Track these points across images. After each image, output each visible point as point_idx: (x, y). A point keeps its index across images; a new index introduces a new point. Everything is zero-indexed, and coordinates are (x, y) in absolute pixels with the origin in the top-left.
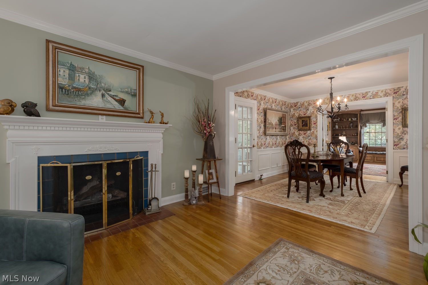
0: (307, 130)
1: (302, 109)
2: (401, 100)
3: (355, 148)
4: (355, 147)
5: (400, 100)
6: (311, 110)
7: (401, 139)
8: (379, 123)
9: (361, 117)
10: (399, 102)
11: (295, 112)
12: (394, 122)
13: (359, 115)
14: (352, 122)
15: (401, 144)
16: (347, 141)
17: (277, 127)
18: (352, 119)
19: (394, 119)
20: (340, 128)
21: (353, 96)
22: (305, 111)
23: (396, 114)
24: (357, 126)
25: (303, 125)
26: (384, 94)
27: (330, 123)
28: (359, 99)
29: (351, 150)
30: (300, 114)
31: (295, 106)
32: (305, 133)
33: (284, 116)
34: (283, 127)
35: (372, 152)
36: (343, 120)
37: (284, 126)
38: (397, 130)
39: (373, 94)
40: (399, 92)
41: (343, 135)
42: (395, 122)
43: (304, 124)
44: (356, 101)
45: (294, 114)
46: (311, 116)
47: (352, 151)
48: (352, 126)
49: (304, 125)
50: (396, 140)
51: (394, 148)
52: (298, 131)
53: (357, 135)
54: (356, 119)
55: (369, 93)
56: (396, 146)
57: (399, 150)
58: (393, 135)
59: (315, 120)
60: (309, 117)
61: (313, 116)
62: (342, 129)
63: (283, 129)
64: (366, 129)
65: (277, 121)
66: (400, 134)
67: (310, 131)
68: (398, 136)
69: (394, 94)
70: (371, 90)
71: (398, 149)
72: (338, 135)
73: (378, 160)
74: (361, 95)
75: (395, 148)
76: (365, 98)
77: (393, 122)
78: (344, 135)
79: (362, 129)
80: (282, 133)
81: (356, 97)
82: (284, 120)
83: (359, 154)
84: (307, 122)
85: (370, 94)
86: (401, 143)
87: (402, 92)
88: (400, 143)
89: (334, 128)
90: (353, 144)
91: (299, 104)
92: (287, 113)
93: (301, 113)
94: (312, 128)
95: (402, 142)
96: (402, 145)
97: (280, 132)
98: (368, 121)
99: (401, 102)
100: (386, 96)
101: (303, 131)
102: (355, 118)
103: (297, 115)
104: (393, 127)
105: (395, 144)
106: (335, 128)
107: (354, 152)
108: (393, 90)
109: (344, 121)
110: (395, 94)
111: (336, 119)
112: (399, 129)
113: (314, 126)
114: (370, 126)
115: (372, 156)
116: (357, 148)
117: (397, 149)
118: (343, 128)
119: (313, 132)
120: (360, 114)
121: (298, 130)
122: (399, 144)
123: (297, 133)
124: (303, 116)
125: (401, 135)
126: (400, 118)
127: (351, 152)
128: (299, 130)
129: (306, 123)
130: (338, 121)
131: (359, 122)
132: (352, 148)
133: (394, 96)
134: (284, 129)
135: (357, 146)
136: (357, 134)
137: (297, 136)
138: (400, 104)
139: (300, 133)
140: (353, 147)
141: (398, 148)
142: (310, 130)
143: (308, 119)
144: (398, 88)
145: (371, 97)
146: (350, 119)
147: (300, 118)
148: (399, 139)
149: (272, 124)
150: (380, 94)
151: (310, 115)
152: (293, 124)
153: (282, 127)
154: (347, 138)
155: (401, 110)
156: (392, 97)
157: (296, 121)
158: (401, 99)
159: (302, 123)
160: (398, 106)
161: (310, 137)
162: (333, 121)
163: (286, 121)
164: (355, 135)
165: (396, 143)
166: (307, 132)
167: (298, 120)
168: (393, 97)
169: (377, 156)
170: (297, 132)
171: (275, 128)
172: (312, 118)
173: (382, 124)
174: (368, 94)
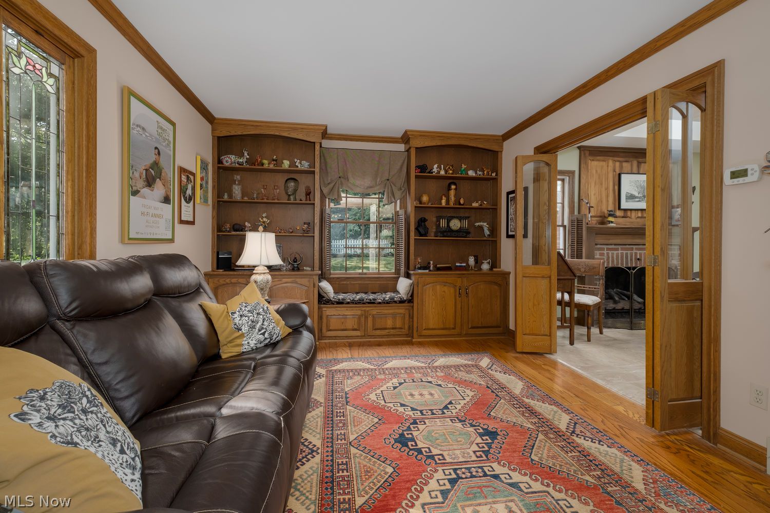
3: (307, 283)
4: (305, 281)
8: (378, 187)
9: (324, 159)
13: (317, 149)
18: (293, 164)
20: (250, 199)
35: (359, 296)
36: (262, 163)
41: (260, 226)
53: (312, 231)
54: (307, 163)
62: (255, 200)
72: (243, 228)
73: (377, 327)
83: (319, 308)
89: (225, 195)
90: (297, 266)
98: (344, 180)
102: (304, 162)
106: (230, 196)
109: (266, 165)
115: (360, 312)
116: (314, 287)
118: (260, 196)
120: (322, 146)
131: (316, 177)
135: (311, 274)
136: (312, 224)
140: (298, 280)
146: (286, 164)
169: (374, 310)
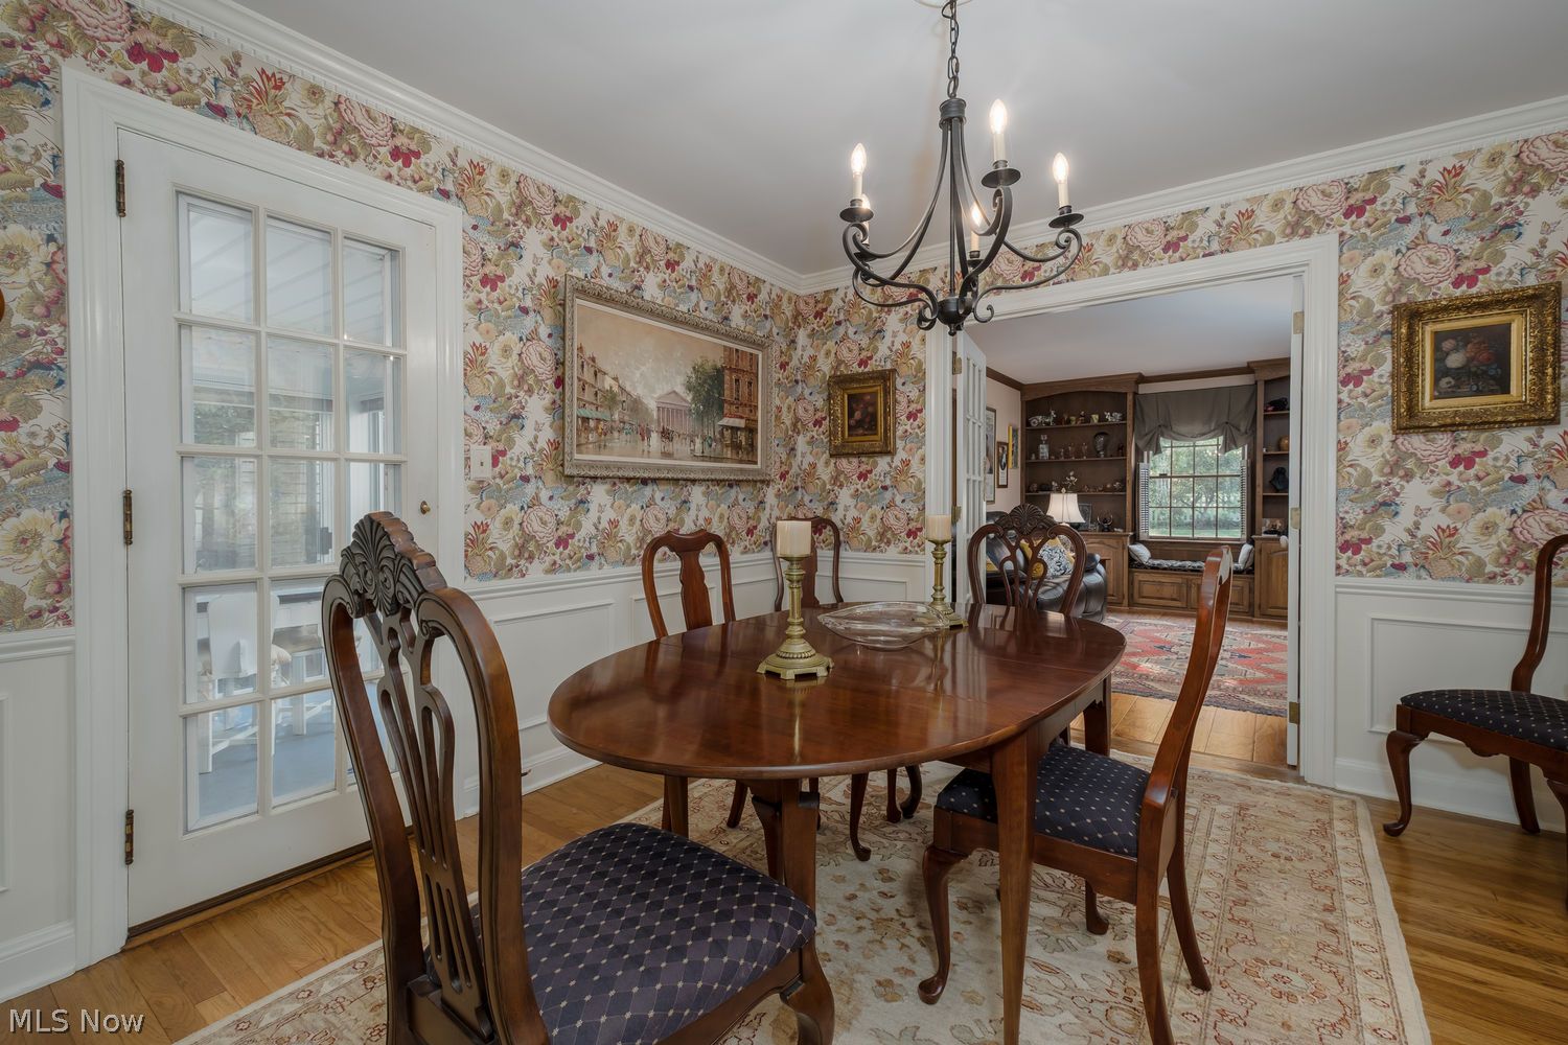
0: (872, 454)
1: (851, 332)
2: (1385, 256)
3: (1115, 545)
4: (1113, 542)
5: (1378, 253)
6: (895, 335)
7: (1382, 510)
8: (1213, 433)
9: (1138, 407)
10: (1376, 271)
11: (817, 348)
12: (1344, 396)
13: (1130, 398)
14: (1103, 430)
15: (1385, 538)
16: (1085, 517)
17: (687, 425)
18: (1102, 419)
19: (1344, 382)
20: (1057, 458)
21: (1111, 239)
22: (865, 342)
23: (1356, 347)
24: (1122, 449)
25: (852, 422)
26: (1288, 224)
27: (1015, 431)
28: (1147, 257)
29: (1098, 557)
30: (840, 362)
31: (819, 315)
32: (864, 468)
33: (744, 365)
34: (734, 429)
35: (1179, 563)
36: (1069, 421)
37: (741, 423)
38: (1357, 449)
39: (1224, 223)
40: (1378, 206)
41: (1066, 486)
42: (1347, 400)
43: (858, 415)
44: (1127, 274)
45: (814, 358)
46: (893, 371)
47: (1103, 562)
48: (1105, 448)
49: (859, 423)
50: (1355, 515)
51: (1338, 567)
52: (833, 461)
53: (1124, 489)
54: (1119, 415)
55: (1200, 220)
56: (1355, 553)
57: (1369, 580)
58: (1337, 483)
59: (914, 395)
60: (885, 377)
61: (903, 370)
62: (1062, 459)
63: (736, 447)
64: (1157, 464)
65: (681, 390)
66: (1375, 478)
67: (888, 459)
68: (1368, 490)
69: (1347, 215)
70: (1215, 202)
71: (1364, 570)
72: (1050, 489)
74: (1159, 231)
75: (1345, 566)
76: (1177, 255)
77: (1340, 401)
78: (1071, 489)
79: (1143, 462)
80: (729, 467)
81: (1131, 249)
82: (744, 389)
83: (1129, 572)
84: (874, 404)
85: (1206, 225)
86: (1384, 531)
87: (1394, 202)
88: (1379, 530)
89: (1033, 457)
90: (1106, 527)
91: (837, 302)
92: (761, 346)
93: (845, 354)
94: (900, 444)
95: (1387, 524)
96: (1389, 548)
97: (703, 458)
98: (1166, 428)
99: (1389, 271)
100: (1301, 231)
101: (855, 461)
102: (1115, 414)
103: (825, 366)
104: (1338, 430)
105: (1347, 537)
106: (1037, 458)
107: (1109, 564)
108: (1338, 193)
109: (1074, 423)
110: (1354, 217)
111: (1040, 418)
112: (1373, 441)
113: (908, 427)
114: (1172, 447)
115: (1180, 580)
116: (1123, 548)
117: (1360, 574)
118: (1067, 455)
119: (906, 463)
120: (1135, 394)
121: (831, 456)
122: (1368, 541)
123: (825, 473)
124: (856, 369)
125: (1382, 479)
126: (1377, 372)
127: (1100, 567)
128: (836, 454)
129: (870, 409)
130: (1048, 424)
131: (1129, 430)
132: (1104, 544)
133: (1347, 229)
134: (743, 443)
135: (1121, 536)
136: (1123, 481)
137: (828, 487)
138: (1381, 281)
139: (839, 473)
140: (1106, 541)
141: (1365, 564)
142: (888, 453)
143: (879, 389)
144: (1374, 174)
145: (1215, 246)
146: (1095, 418)
147: (839, 381)
148: (1369, 505)
149: (636, 406)
150: (1266, 220)
151: (889, 366)
152: (807, 417)
153: (727, 434)
154: (1080, 500)
155: (1387, 320)
156: (1332, 238)
157: (820, 403)
158: (1385, 245)
159: (851, 415)
160: (1366, 293)
161: (888, 495)
162: (1028, 424)
163: (752, 395)
164: (1113, 490)
165: (1351, 535)
166: (875, 465)
167: (830, 397)
168: (1342, 234)
170: (827, 463)
171: (666, 435)
172: (899, 381)
173: (1221, 439)
174: (1194, 226)
